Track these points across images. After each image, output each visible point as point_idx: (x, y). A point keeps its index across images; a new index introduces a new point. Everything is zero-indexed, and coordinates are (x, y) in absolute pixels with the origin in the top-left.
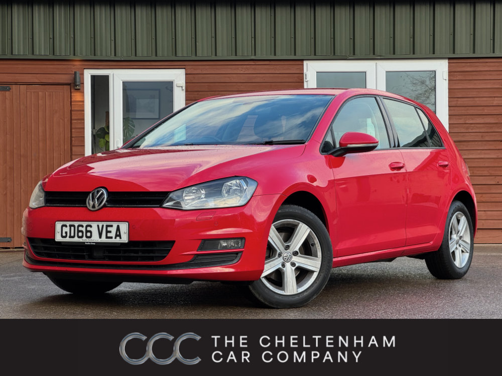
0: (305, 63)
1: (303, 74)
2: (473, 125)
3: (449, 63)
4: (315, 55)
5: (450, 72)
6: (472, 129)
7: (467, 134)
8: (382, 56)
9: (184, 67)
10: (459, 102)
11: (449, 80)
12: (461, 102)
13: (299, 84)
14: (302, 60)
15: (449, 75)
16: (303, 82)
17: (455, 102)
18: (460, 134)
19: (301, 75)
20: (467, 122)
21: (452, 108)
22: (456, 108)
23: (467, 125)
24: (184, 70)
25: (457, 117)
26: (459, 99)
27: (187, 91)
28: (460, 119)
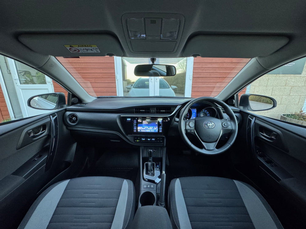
6: (205, 71)
7: (202, 73)
18: (199, 73)
20: (203, 67)
23: (203, 68)
28: (199, 65)
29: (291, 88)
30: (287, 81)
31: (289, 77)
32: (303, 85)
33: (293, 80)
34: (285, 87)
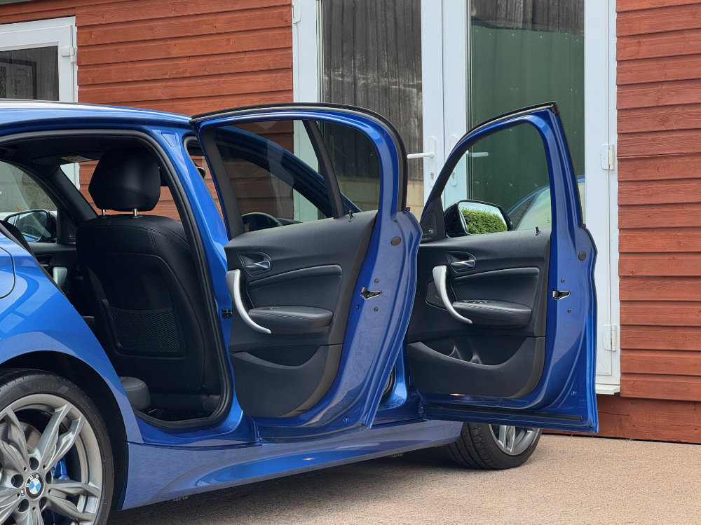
1: (291, 6)
2: (677, 110)
7: (665, 136)
9: (72, 12)
10: (642, 49)
12: (647, 48)
13: (282, 31)
16: (290, 27)
17: (635, 48)
18: (644, 137)
19: (285, 10)
20: (664, 101)
21: (626, 65)
22: (635, 64)
23: (663, 111)
24: (74, 17)
25: (638, 90)
26: (642, 40)
27: (80, 66)
28: (646, 94)
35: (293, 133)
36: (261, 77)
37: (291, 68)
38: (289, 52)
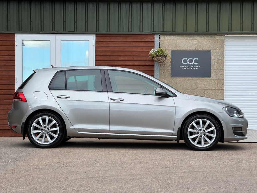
0: (16, 35)
1: (15, 41)
3: (96, 37)
4: (22, 31)
5: (96, 42)
8: (59, 32)
10: (101, 58)
11: (96, 46)
12: (102, 58)
13: (12, 47)
14: (14, 34)
15: (96, 43)
16: (15, 46)
19: (14, 42)
21: (97, 61)
22: (99, 61)
26: (101, 57)
29: (204, 91)
30: (198, 84)
31: (199, 80)
32: (216, 88)
33: (204, 83)
34: (197, 90)
35: (15, 70)
36: (6, 57)
37: (14, 55)
38: (14, 51)
